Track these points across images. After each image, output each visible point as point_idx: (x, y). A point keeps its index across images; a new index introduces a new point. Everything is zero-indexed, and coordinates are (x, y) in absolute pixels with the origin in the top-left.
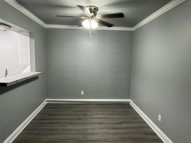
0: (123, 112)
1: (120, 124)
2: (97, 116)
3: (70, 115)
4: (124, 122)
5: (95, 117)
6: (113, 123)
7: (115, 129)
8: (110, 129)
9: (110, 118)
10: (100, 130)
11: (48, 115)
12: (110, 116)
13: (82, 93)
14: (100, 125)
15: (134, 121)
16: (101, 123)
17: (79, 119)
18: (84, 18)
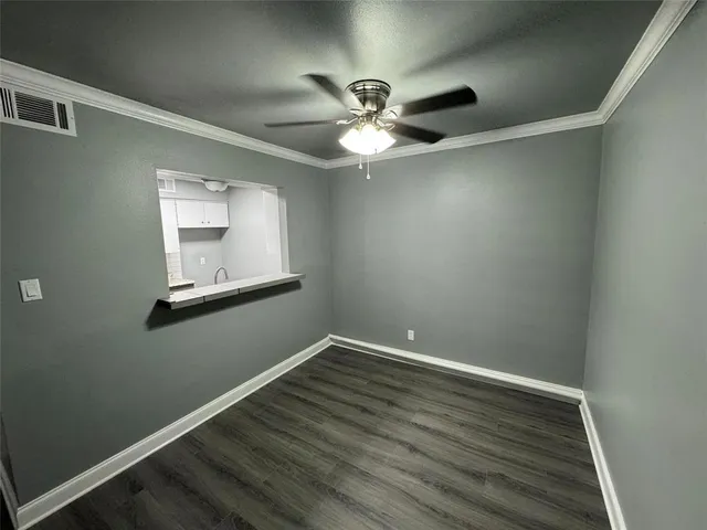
0: (527, 433)
1: (479, 477)
2: (424, 419)
3: (356, 392)
4: (500, 479)
5: (413, 420)
6: (457, 463)
7: (446, 490)
8: (427, 482)
9: (457, 441)
10: (395, 472)
11: (310, 377)
12: (461, 434)
13: (411, 335)
14: (408, 451)
15: (549, 489)
16: (413, 449)
17: (364, 410)
18: (345, 122)
